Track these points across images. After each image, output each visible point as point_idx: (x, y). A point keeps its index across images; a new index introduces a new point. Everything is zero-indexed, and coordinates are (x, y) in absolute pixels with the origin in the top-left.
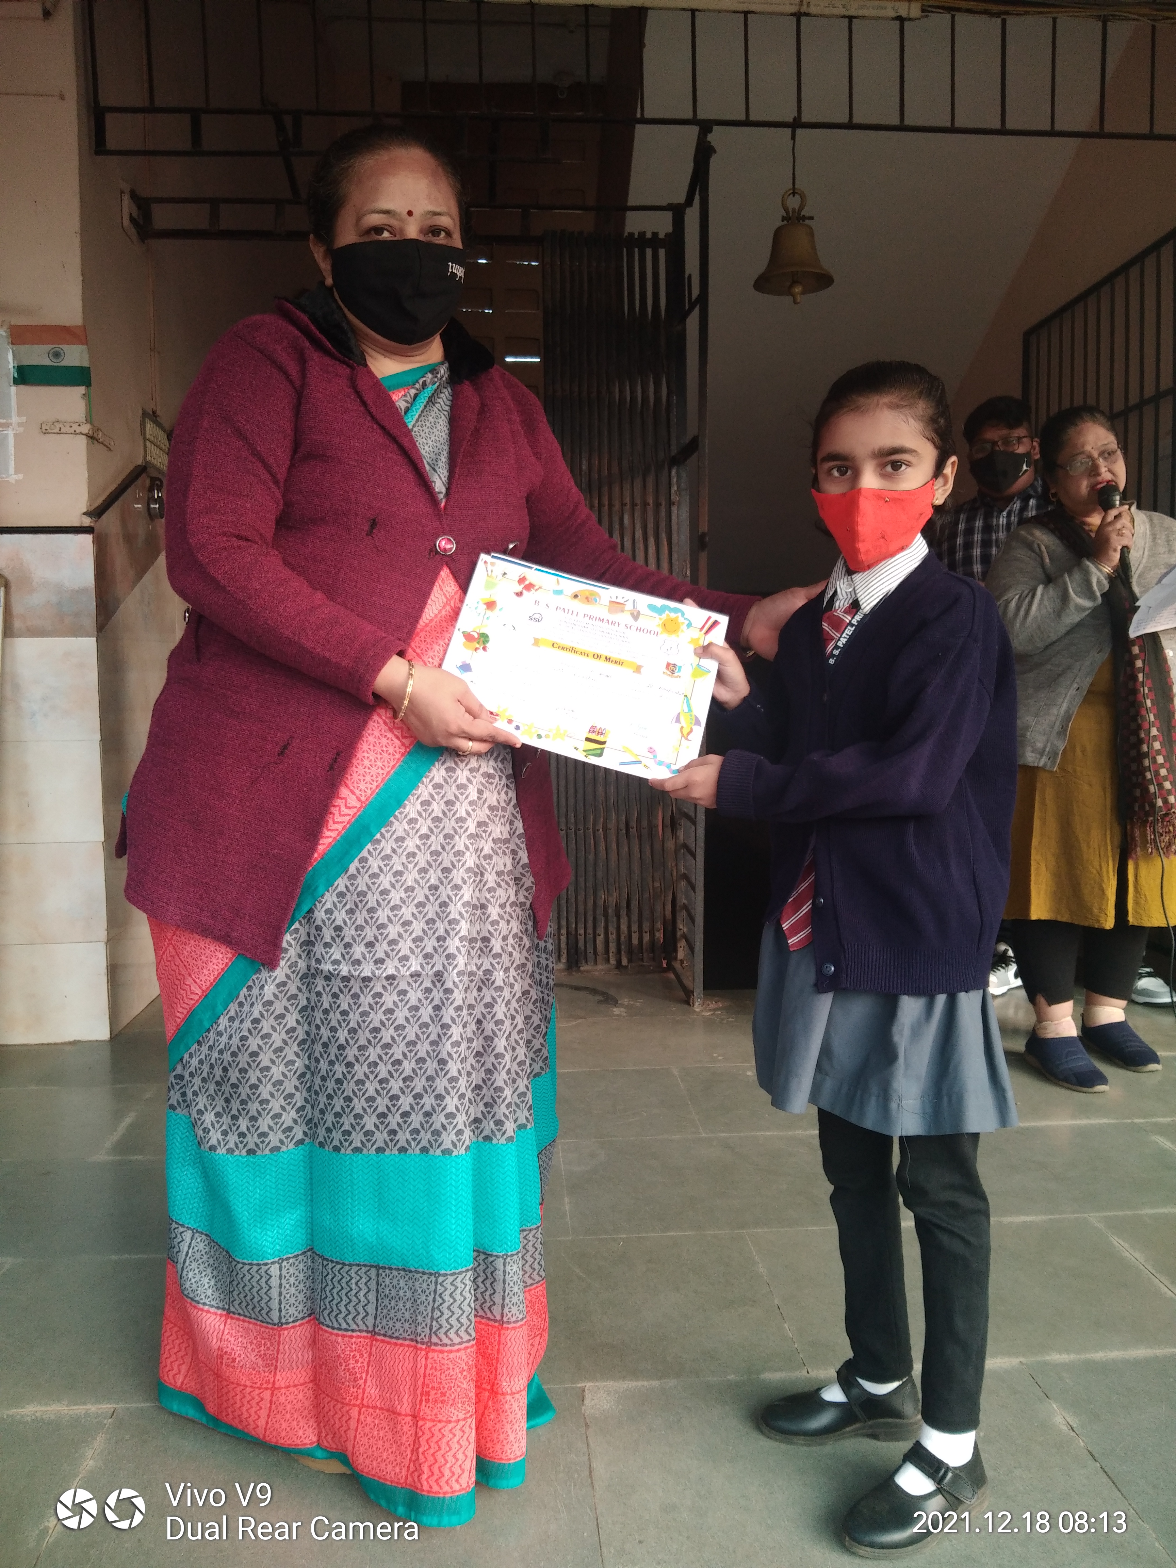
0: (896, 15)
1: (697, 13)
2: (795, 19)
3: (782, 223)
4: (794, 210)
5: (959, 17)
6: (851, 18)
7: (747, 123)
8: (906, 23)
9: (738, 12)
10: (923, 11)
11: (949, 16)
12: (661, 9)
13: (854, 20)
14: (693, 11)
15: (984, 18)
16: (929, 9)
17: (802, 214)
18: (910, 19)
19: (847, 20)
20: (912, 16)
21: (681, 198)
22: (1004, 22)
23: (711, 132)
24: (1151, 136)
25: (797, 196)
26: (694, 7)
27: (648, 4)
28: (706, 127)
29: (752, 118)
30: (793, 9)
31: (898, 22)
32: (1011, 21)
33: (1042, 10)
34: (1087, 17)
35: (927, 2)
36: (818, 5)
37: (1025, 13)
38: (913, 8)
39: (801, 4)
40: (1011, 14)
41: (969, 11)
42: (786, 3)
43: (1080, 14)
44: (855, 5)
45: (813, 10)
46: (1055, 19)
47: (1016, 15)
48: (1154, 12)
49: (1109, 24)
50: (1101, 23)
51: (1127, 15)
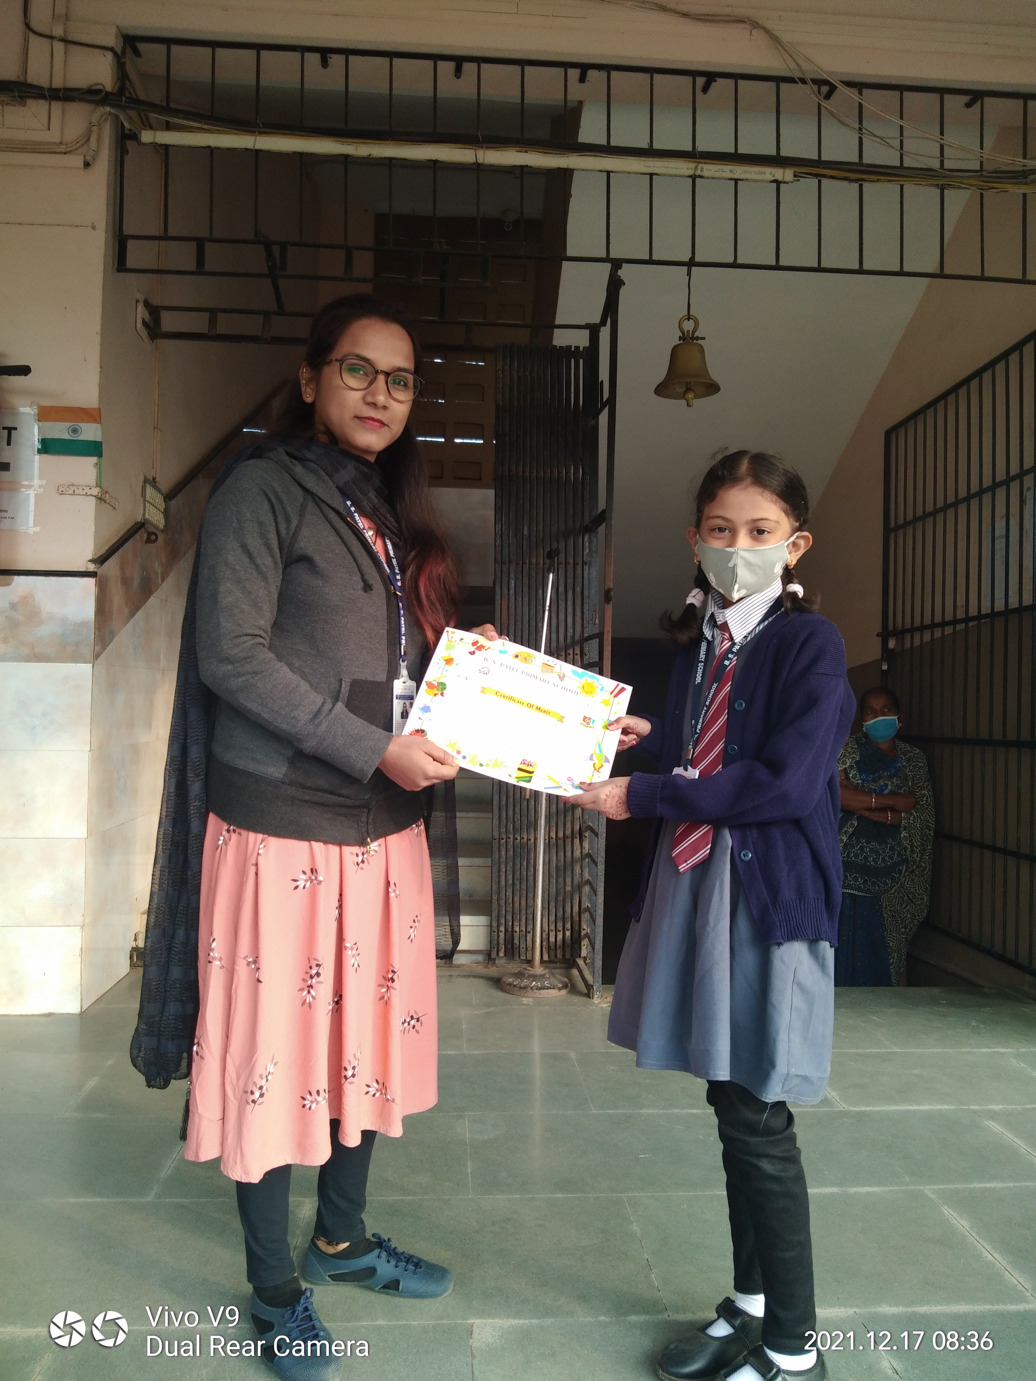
0: (773, 178)
1: (611, 175)
2: (690, 180)
3: (680, 342)
4: (688, 331)
5: (825, 182)
6: (736, 180)
7: (650, 262)
8: (782, 186)
9: (645, 174)
10: (795, 176)
11: (817, 180)
12: (583, 170)
13: (739, 182)
14: (608, 173)
15: (845, 184)
16: (801, 175)
17: (695, 335)
18: (784, 182)
19: (734, 181)
20: (786, 179)
21: (595, 318)
22: (861, 186)
23: (620, 269)
24: (982, 278)
25: (691, 320)
26: (609, 169)
27: (571, 166)
28: (617, 264)
29: (655, 257)
30: (690, 172)
31: (775, 184)
32: (866, 185)
33: (891, 178)
34: (928, 185)
35: (798, 170)
36: (710, 169)
37: (878, 180)
38: (787, 174)
39: (696, 168)
40: (866, 181)
41: (832, 177)
42: (684, 167)
43: (922, 183)
44: (740, 171)
45: (705, 173)
46: (902, 186)
47: (871, 181)
48: (982, 184)
49: (946, 191)
50: (939, 191)
51: (960, 185)
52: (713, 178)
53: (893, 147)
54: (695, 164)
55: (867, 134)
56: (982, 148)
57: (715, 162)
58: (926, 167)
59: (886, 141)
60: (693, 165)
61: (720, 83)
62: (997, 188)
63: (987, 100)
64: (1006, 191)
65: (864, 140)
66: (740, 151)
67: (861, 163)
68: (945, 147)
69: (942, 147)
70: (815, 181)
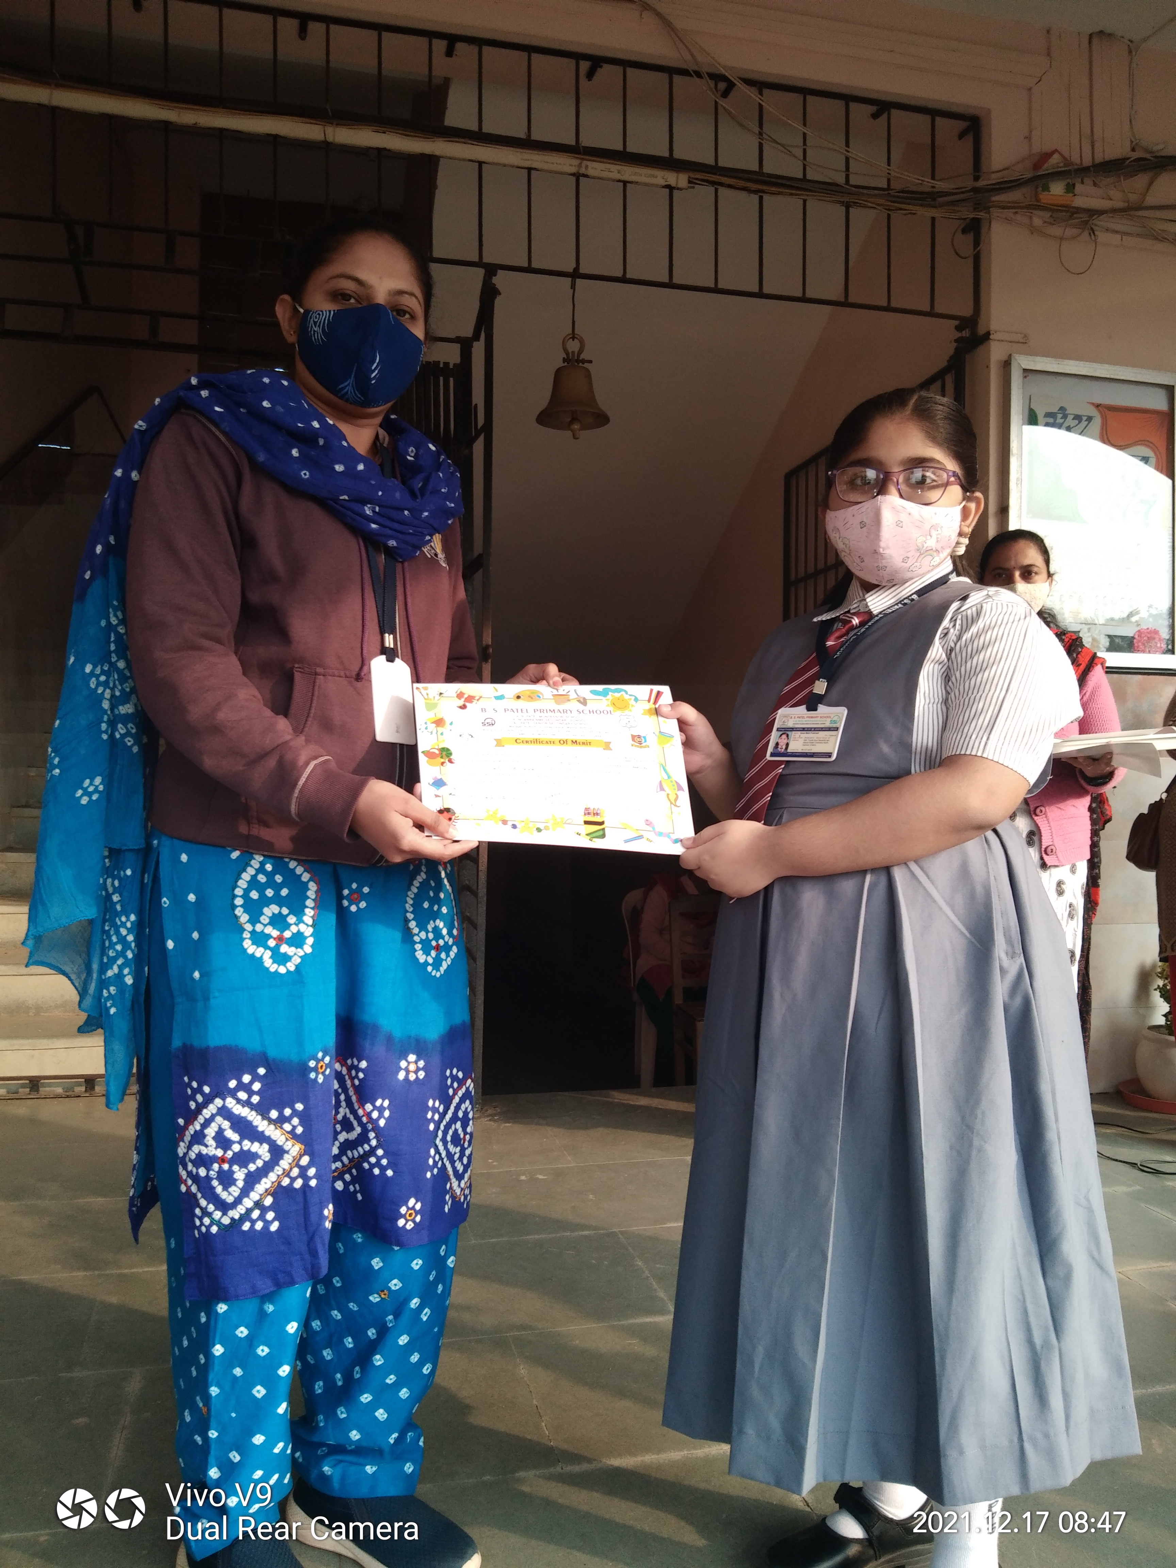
0: (664, 183)
1: (484, 166)
2: (573, 179)
3: (561, 364)
4: (573, 353)
5: (722, 191)
6: (625, 183)
7: (529, 270)
8: (675, 192)
9: (522, 168)
10: (690, 182)
11: (713, 189)
12: (450, 158)
13: (628, 185)
14: (481, 163)
15: (743, 195)
16: (695, 181)
17: (581, 357)
18: (678, 189)
19: (622, 184)
20: (680, 185)
21: (467, 331)
22: (761, 198)
23: (495, 276)
24: (888, 309)
25: (575, 340)
26: (481, 159)
27: (437, 153)
28: (491, 270)
29: (535, 265)
30: (573, 170)
31: (668, 190)
32: (766, 198)
33: (794, 192)
34: (832, 202)
35: (693, 175)
36: (596, 168)
37: (779, 193)
38: (680, 179)
39: (580, 166)
40: (767, 193)
41: (730, 186)
42: (566, 164)
43: (826, 199)
44: (629, 172)
45: (590, 172)
46: (805, 201)
47: (770, 193)
48: (889, 203)
49: (851, 210)
50: (843, 208)
51: (866, 203)
52: (599, 178)
53: (796, 157)
54: (579, 161)
55: (770, 141)
56: (889, 165)
57: (602, 160)
58: (830, 181)
59: (790, 149)
60: (576, 162)
61: (606, 72)
62: (906, 210)
63: (895, 113)
64: (914, 214)
65: (766, 147)
66: (629, 150)
67: (760, 172)
68: (851, 161)
69: (847, 159)
70: (712, 189)
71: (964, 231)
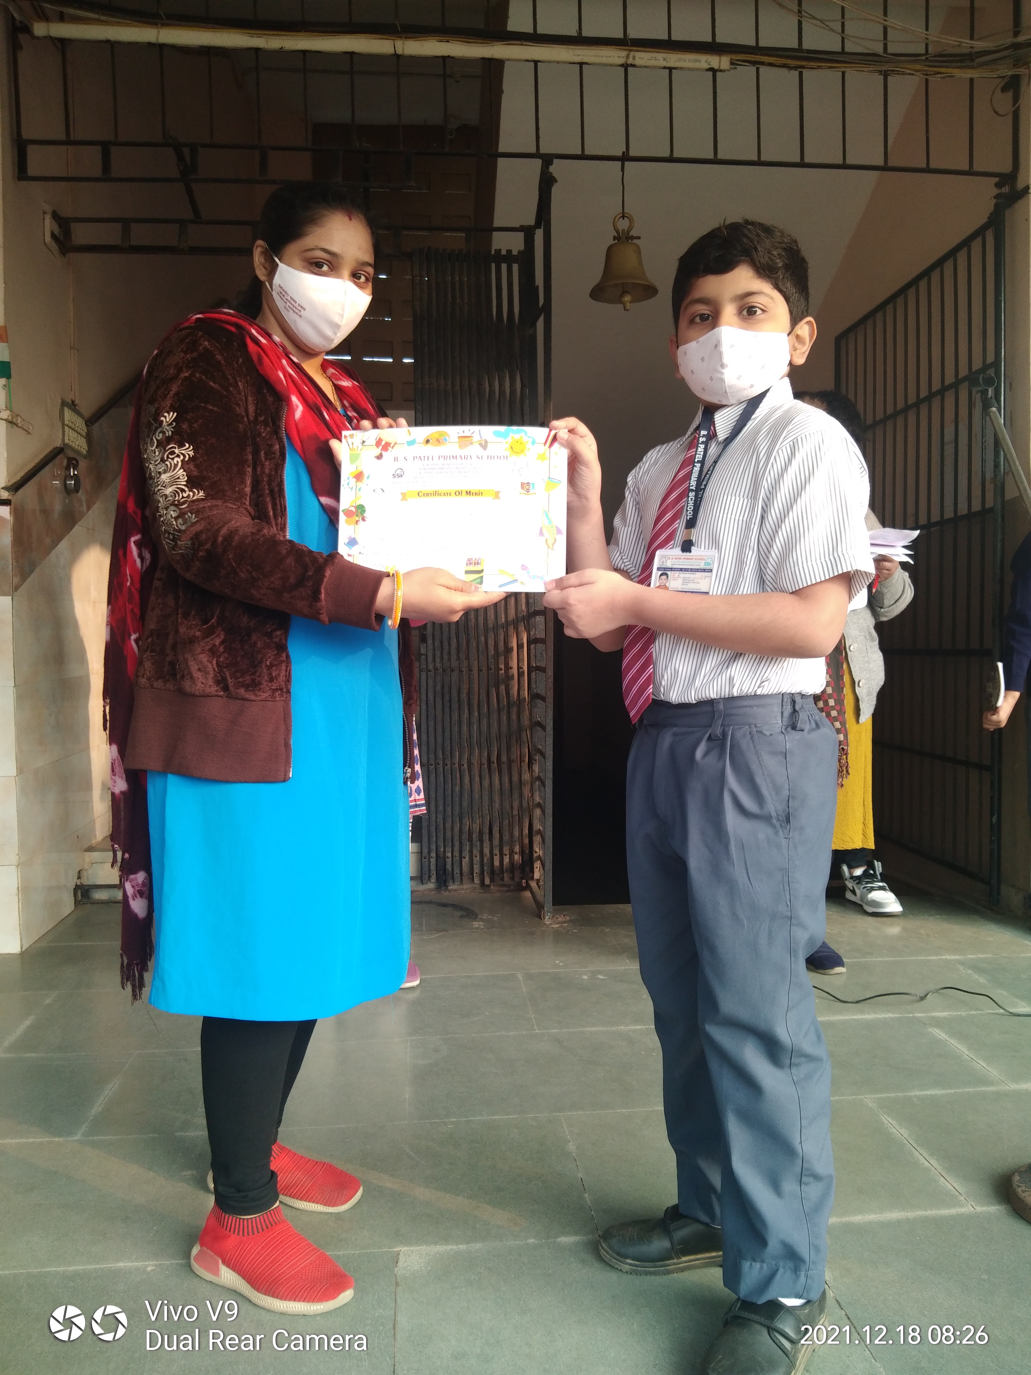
0: (708, 67)
1: (539, 64)
2: (622, 69)
3: (614, 242)
4: (623, 230)
5: (763, 69)
6: (670, 69)
7: (583, 157)
8: (718, 74)
9: (574, 63)
10: (732, 63)
12: (509, 60)
13: (673, 71)
14: (536, 62)
15: (783, 71)
16: (737, 62)
17: (631, 234)
18: (721, 71)
19: (668, 70)
20: (722, 68)
22: (801, 74)
23: (552, 165)
24: (928, 170)
25: (626, 219)
26: (536, 58)
27: (503, 57)
28: (547, 160)
29: (587, 152)
30: (622, 61)
31: (710, 73)
32: (806, 73)
33: (833, 65)
34: (870, 72)
35: (735, 57)
36: (643, 58)
37: (819, 67)
38: (723, 62)
39: (628, 56)
40: (806, 68)
41: (771, 65)
42: (615, 56)
43: (864, 69)
44: (674, 59)
45: (638, 62)
46: (843, 73)
47: (811, 68)
48: (927, 68)
49: (889, 78)
50: (882, 77)
51: (904, 70)
52: (645, 67)
53: (833, 31)
54: (627, 52)
55: (806, 17)
56: (927, 29)
57: (647, 49)
58: (868, 51)
59: (827, 23)
60: (624, 53)
62: (944, 73)
64: (952, 76)
65: (804, 24)
66: (673, 38)
67: (800, 49)
68: (889, 29)
69: (885, 29)
70: (753, 69)
71: (1004, 90)
